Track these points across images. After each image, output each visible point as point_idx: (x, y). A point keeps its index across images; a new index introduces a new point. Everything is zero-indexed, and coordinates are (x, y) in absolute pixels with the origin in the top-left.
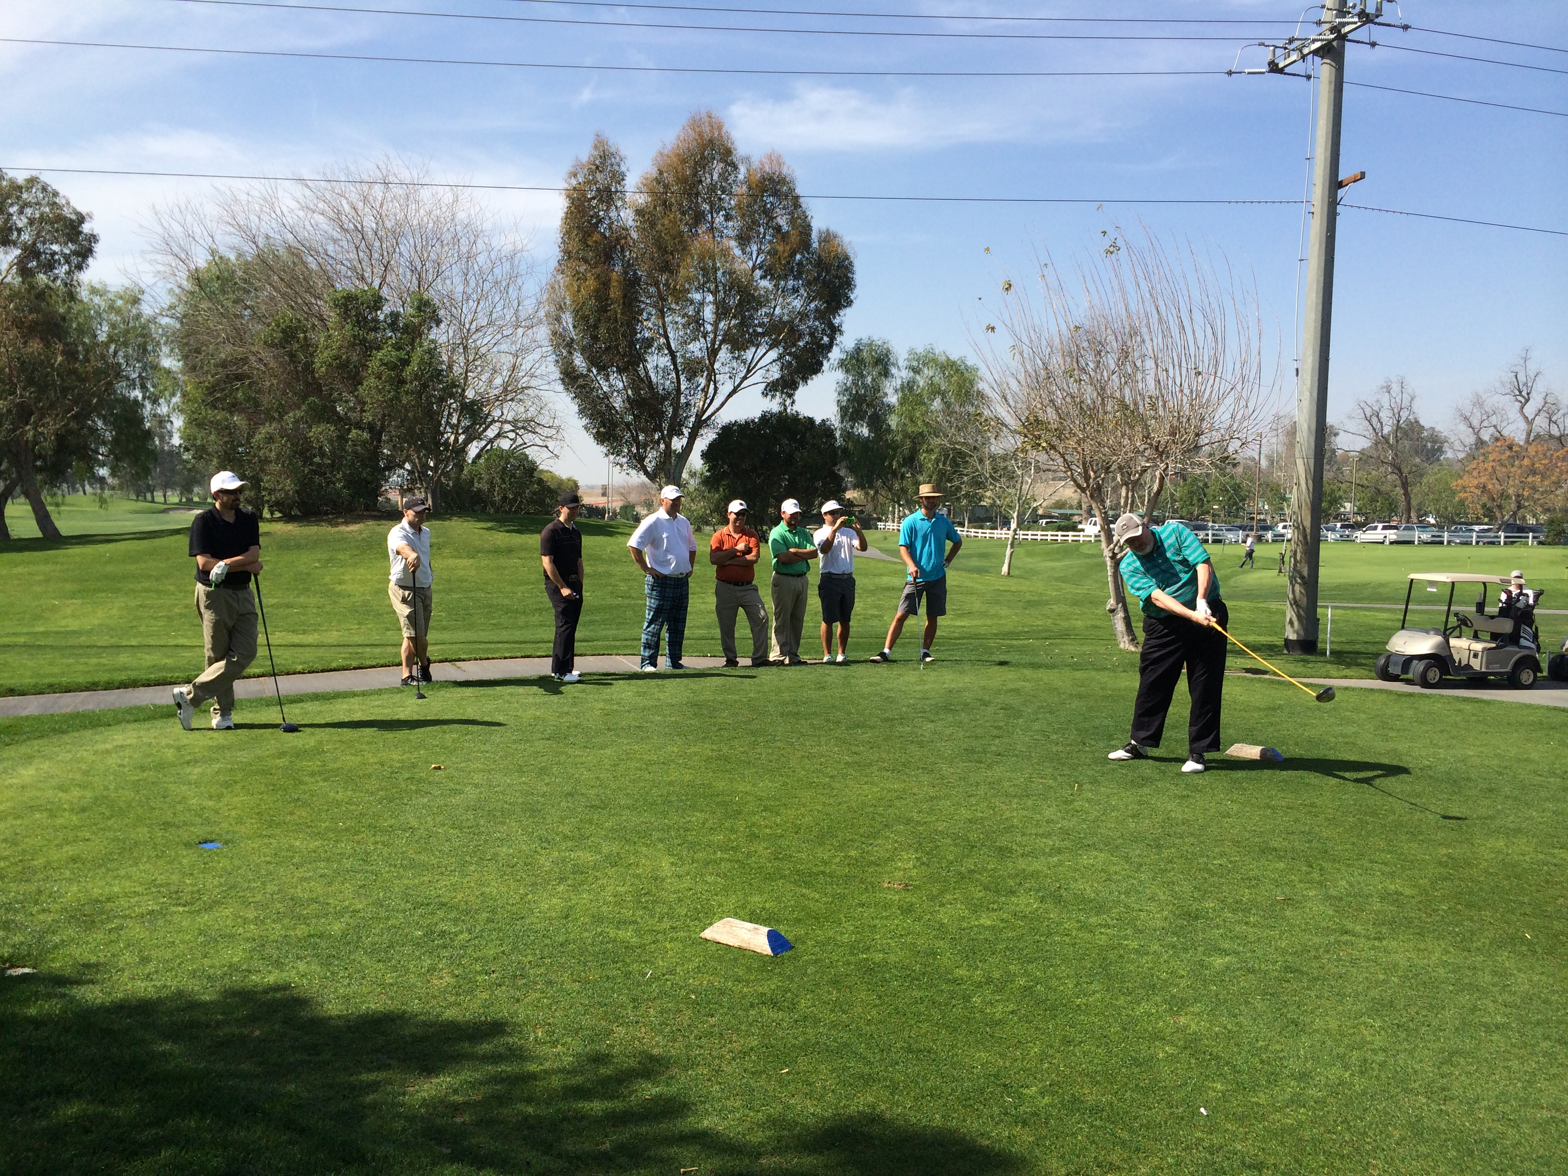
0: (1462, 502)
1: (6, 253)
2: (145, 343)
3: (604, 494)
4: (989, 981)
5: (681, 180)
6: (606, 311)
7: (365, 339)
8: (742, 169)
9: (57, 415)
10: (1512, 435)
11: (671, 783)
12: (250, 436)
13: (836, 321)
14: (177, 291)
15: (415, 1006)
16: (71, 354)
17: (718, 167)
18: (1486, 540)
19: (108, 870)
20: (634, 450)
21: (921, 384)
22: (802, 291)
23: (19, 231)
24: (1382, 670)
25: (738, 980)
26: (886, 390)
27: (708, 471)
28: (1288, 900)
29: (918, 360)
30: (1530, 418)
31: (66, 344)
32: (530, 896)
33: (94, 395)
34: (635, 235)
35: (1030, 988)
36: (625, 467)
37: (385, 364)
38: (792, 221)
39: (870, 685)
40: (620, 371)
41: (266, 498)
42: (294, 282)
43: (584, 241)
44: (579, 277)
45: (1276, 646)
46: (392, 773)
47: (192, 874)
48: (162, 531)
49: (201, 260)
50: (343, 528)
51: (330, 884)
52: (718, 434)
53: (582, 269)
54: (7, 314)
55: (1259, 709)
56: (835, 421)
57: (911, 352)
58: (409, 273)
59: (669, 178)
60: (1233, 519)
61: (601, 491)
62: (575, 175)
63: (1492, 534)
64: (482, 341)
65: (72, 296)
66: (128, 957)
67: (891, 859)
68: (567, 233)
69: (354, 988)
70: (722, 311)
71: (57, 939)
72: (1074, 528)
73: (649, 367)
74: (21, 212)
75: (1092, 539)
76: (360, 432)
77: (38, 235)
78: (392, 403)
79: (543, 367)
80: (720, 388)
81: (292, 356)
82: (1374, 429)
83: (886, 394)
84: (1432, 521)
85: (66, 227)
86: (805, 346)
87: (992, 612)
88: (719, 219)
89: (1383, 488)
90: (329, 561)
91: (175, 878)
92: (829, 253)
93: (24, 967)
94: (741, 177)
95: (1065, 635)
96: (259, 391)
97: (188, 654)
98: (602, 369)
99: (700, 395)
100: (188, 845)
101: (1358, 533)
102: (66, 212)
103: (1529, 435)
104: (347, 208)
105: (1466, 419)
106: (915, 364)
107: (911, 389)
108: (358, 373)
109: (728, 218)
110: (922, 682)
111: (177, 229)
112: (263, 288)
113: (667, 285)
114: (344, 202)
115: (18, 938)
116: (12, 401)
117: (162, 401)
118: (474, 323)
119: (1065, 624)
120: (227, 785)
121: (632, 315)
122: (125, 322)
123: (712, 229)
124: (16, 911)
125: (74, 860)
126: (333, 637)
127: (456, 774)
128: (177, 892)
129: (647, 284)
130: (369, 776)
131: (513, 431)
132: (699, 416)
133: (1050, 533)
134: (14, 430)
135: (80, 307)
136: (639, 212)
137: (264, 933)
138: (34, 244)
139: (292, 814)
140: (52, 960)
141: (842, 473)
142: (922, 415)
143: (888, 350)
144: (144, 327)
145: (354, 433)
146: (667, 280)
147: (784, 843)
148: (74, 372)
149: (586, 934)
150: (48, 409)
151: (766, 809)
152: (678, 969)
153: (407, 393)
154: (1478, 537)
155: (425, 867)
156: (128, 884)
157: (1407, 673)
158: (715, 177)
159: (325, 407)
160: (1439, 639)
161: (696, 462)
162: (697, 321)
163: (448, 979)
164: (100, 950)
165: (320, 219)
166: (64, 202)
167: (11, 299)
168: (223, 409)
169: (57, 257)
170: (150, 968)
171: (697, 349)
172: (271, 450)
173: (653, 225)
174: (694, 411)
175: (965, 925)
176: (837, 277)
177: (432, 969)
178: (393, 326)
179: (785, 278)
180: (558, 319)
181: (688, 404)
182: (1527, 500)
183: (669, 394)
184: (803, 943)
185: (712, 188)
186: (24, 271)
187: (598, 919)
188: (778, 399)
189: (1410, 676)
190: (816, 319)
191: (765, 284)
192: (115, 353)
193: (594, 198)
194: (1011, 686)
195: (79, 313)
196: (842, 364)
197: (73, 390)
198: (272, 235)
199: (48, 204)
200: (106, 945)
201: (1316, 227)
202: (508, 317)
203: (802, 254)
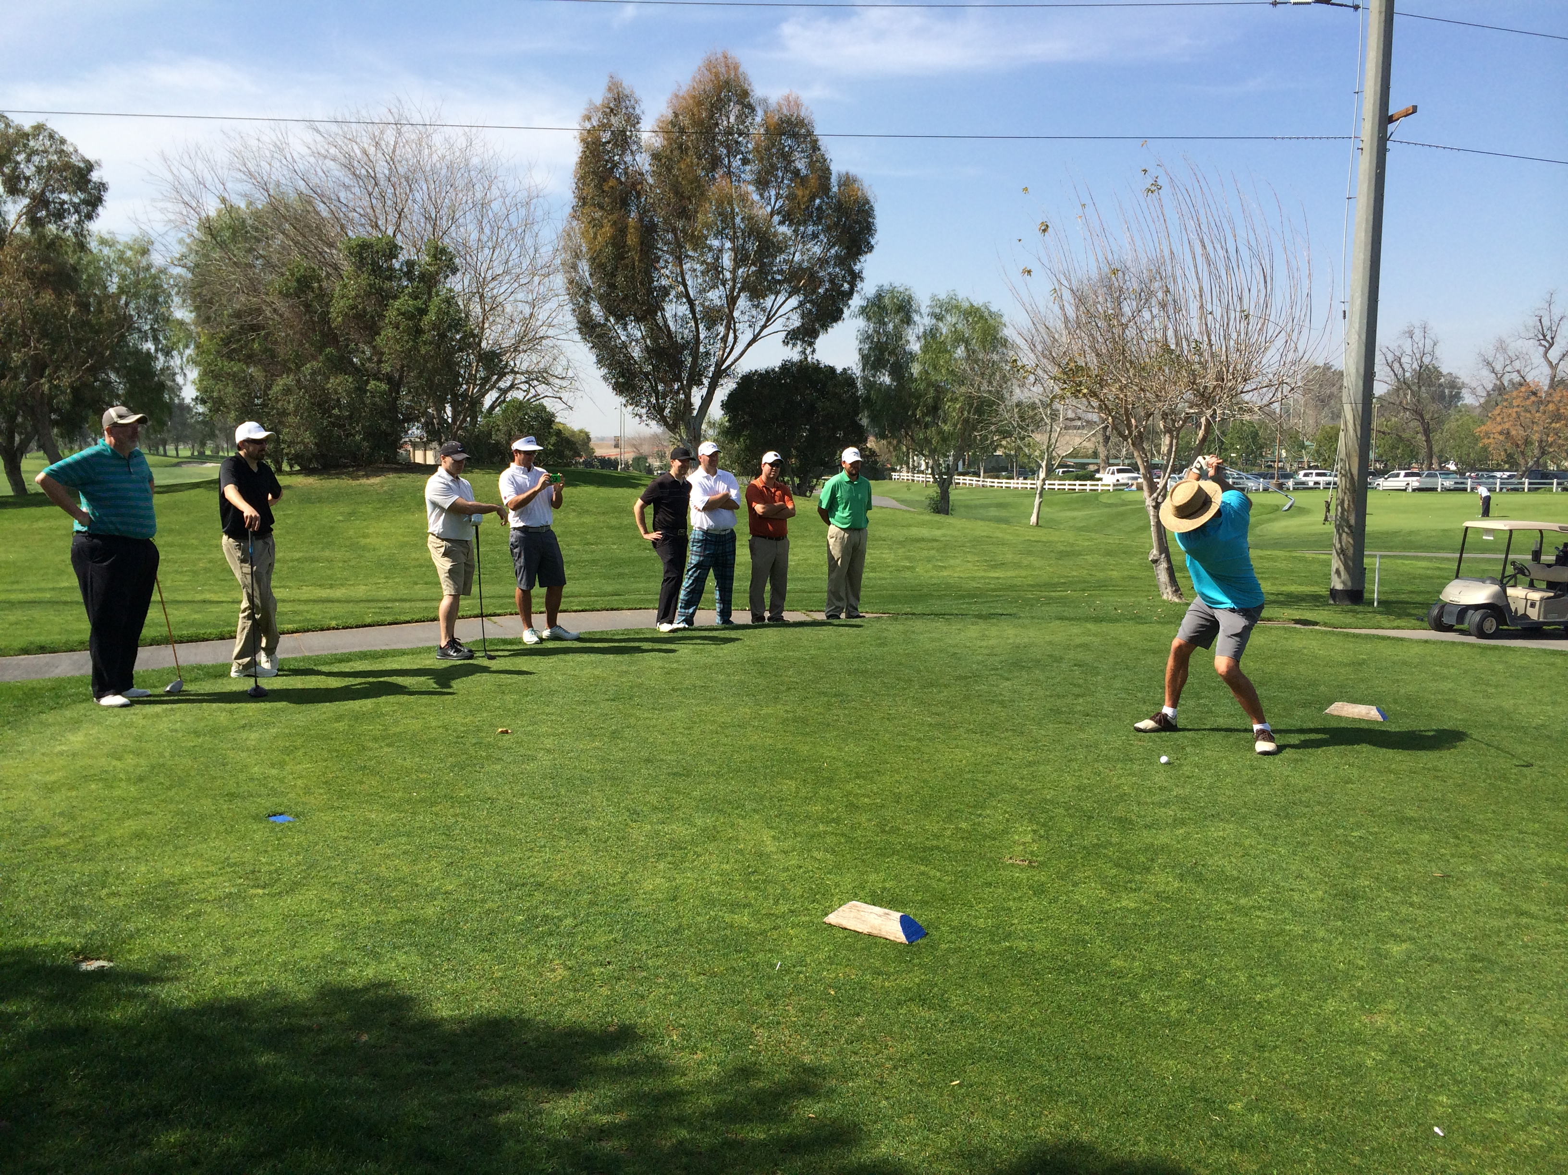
0: (1485, 449)
1: (15, 202)
2: (157, 294)
3: (616, 446)
4: (1152, 973)
5: (698, 123)
6: (623, 258)
7: (381, 289)
8: (760, 112)
9: (72, 367)
10: (1536, 380)
11: (752, 748)
12: (269, 387)
13: (857, 268)
14: (188, 241)
15: (532, 1007)
16: (83, 306)
17: (734, 110)
18: (1509, 487)
19: (176, 848)
20: (653, 400)
21: (944, 331)
22: (822, 237)
23: (27, 179)
24: (1435, 620)
25: (878, 973)
26: (909, 338)
27: (729, 421)
28: (1446, 877)
29: (941, 307)
30: (1554, 362)
31: (78, 296)
32: (630, 875)
33: (107, 348)
34: (651, 181)
35: (1199, 981)
36: (644, 418)
37: (403, 314)
38: (811, 165)
39: (932, 640)
40: (638, 320)
41: (285, 451)
42: (307, 230)
43: (599, 187)
44: (596, 224)
45: (1321, 596)
46: (457, 737)
47: (266, 851)
48: (182, 485)
49: (212, 208)
50: (364, 481)
51: (414, 862)
52: (738, 383)
53: (598, 214)
54: (19, 265)
55: (1346, 665)
56: (857, 370)
57: (933, 298)
58: (423, 220)
59: (685, 121)
60: (1249, 467)
61: (613, 443)
62: (589, 119)
63: (1516, 481)
64: (499, 290)
65: (82, 246)
66: (211, 948)
67: (1005, 832)
68: (582, 179)
69: (461, 983)
70: (740, 259)
71: (131, 927)
72: (1091, 477)
73: (667, 315)
74: (28, 160)
75: (1111, 488)
76: (378, 384)
77: (46, 185)
78: (410, 355)
79: (560, 317)
80: (740, 336)
81: (307, 306)
82: (1396, 375)
83: (908, 342)
84: (1452, 467)
85: (75, 175)
86: (825, 293)
87: (1025, 562)
88: (737, 162)
89: (1405, 436)
90: (351, 514)
91: (248, 856)
92: (849, 197)
93: (97, 959)
94: (758, 119)
95: (1103, 585)
96: (276, 342)
97: (215, 609)
98: (621, 318)
99: (719, 345)
100: (256, 818)
101: (1381, 481)
102: (74, 160)
103: (1552, 379)
104: (358, 152)
105: (1489, 364)
106: (938, 310)
107: (934, 336)
108: (374, 323)
109: (745, 161)
110: (984, 637)
111: (187, 175)
112: (273, 237)
113: (684, 231)
114: (356, 147)
115: (89, 927)
116: (26, 354)
117: (175, 353)
118: (490, 272)
119: (1101, 575)
120: (287, 751)
121: (650, 262)
122: (135, 273)
123: (729, 173)
124: (82, 895)
125: (138, 835)
126: (361, 591)
127: (525, 738)
128: (253, 872)
129: (664, 230)
130: (435, 741)
131: (526, 382)
132: (719, 364)
133: (1067, 482)
134: (29, 384)
135: (90, 258)
136: (656, 156)
137: (353, 919)
138: (43, 192)
139: (361, 782)
140: (130, 951)
141: (865, 422)
142: (946, 362)
143: (910, 297)
144: (154, 277)
145: (372, 385)
146: (684, 227)
147: (887, 813)
148: (87, 323)
149: (699, 919)
150: (63, 361)
151: (858, 777)
152: (808, 960)
153: (425, 343)
154: (1502, 483)
155: (513, 842)
156: (199, 863)
157: (1462, 623)
158: (732, 119)
159: (342, 358)
160: (1496, 588)
161: (716, 412)
162: (715, 269)
163: (561, 972)
164: (180, 940)
165: (330, 164)
166: (71, 149)
167: (21, 249)
168: (239, 361)
169: (66, 206)
170: (236, 960)
171: (716, 297)
172: (289, 402)
173: (669, 170)
174: (713, 360)
175: (1106, 907)
176: (856, 222)
177: (542, 960)
178: (409, 275)
179: (805, 223)
180: (574, 267)
181: (707, 354)
182: (1551, 445)
183: (688, 343)
184: (937, 928)
185: (729, 132)
186: (34, 222)
187: (711, 902)
188: (799, 348)
189: (1465, 626)
190: (835, 265)
191: (784, 229)
192: (127, 304)
193: (609, 142)
194: (1078, 641)
195: (89, 263)
196: (864, 311)
197: (87, 342)
198: (283, 181)
199: (56, 152)
200: (185, 933)
201: (1365, 164)
202: (524, 266)
203: (821, 198)
